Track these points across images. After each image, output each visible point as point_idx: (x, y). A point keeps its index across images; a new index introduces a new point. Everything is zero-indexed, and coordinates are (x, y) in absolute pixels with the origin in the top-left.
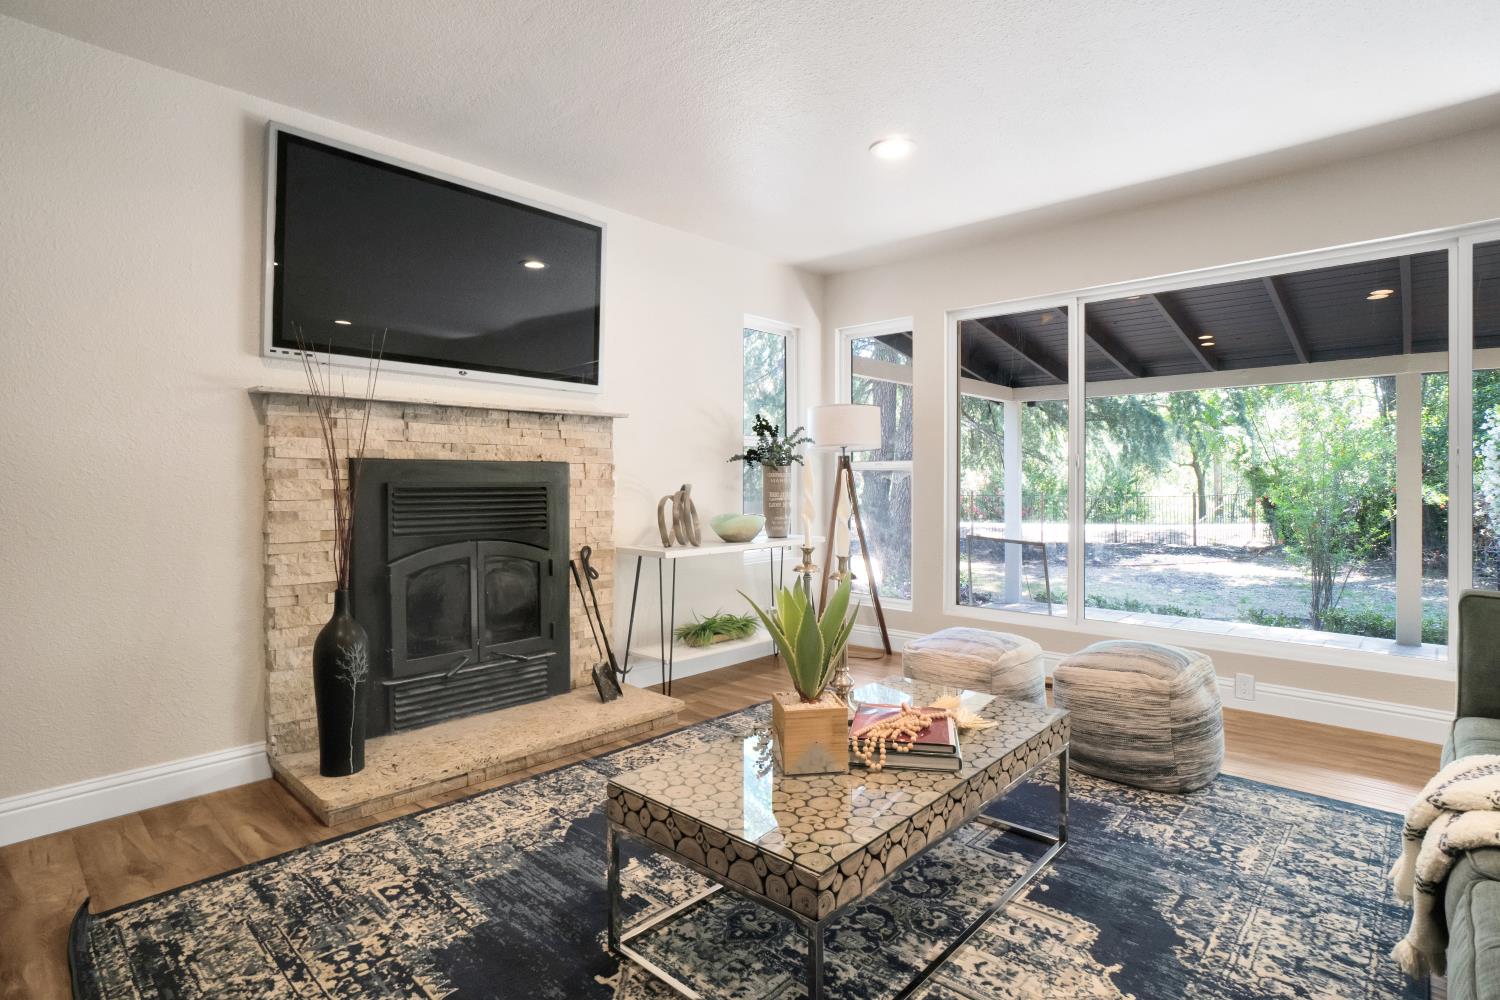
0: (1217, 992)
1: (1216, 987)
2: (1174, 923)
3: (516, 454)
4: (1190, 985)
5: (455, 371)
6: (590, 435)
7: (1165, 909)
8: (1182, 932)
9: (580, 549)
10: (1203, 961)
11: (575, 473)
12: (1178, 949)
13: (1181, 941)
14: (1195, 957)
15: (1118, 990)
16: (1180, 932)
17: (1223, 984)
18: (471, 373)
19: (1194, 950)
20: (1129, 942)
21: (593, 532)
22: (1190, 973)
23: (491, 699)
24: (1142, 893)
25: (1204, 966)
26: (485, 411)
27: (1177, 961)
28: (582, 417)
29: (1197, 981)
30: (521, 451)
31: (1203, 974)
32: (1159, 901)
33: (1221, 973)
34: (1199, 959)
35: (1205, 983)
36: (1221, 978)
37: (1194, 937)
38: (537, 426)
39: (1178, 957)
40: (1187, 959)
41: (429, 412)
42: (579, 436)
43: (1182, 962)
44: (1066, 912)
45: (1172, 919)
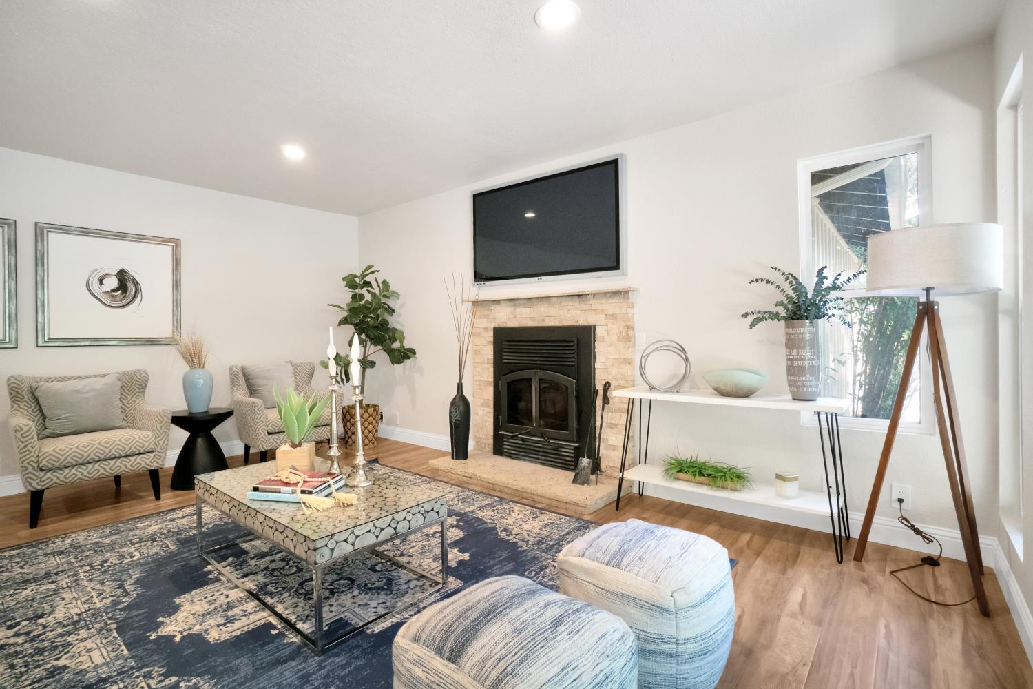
0: (116, 673)
1: (119, 674)
2: (184, 680)
3: (565, 321)
4: (133, 663)
5: (536, 278)
6: (612, 306)
7: (202, 683)
8: (173, 681)
9: (604, 383)
10: (141, 678)
11: (600, 331)
12: (162, 671)
13: (166, 675)
14: (148, 676)
15: (162, 634)
16: (174, 679)
17: (117, 679)
18: (544, 278)
19: (153, 678)
20: (190, 651)
21: (613, 372)
22: (140, 669)
23: (543, 458)
24: (229, 677)
25: (137, 677)
26: (548, 298)
27: (153, 666)
28: (606, 293)
29: (132, 668)
30: (568, 319)
31: (133, 673)
32: (213, 682)
33: (124, 682)
34: (144, 677)
35: (127, 671)
36: (122, 680)
37: (163, 684)
38: (577, 303)
39: (156, 668)
40: (150, 672)
41: (525, 302)
42: (604, 307)
43: (152, 668)
44: (241, 634)
45: (189, 681)
